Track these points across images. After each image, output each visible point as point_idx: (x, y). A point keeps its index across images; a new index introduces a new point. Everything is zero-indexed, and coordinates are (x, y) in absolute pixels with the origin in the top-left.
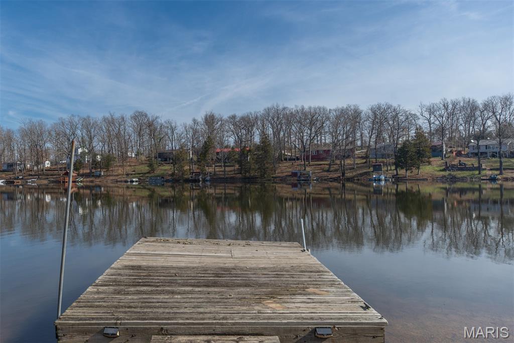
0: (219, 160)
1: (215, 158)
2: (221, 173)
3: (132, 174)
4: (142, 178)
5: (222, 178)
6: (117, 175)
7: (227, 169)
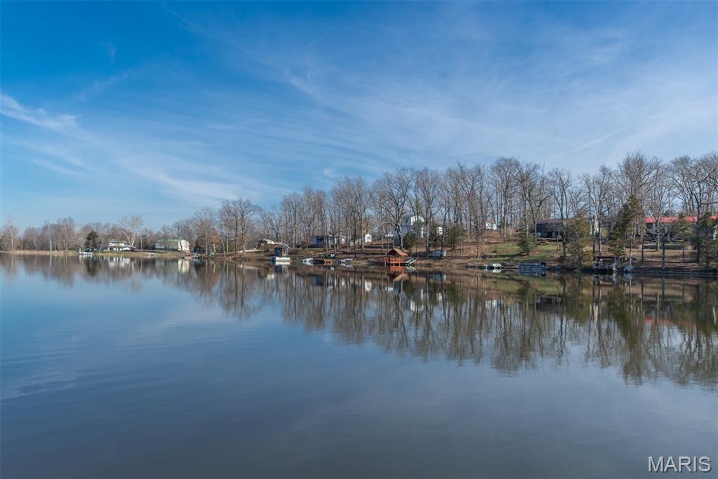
0: (651, 237)
1: (643, 233)
2: (655, 260)
3: (491, 257)
4: (508, 263)
5: (658, 269)
6: (468, 258)
7: (668, 253)
